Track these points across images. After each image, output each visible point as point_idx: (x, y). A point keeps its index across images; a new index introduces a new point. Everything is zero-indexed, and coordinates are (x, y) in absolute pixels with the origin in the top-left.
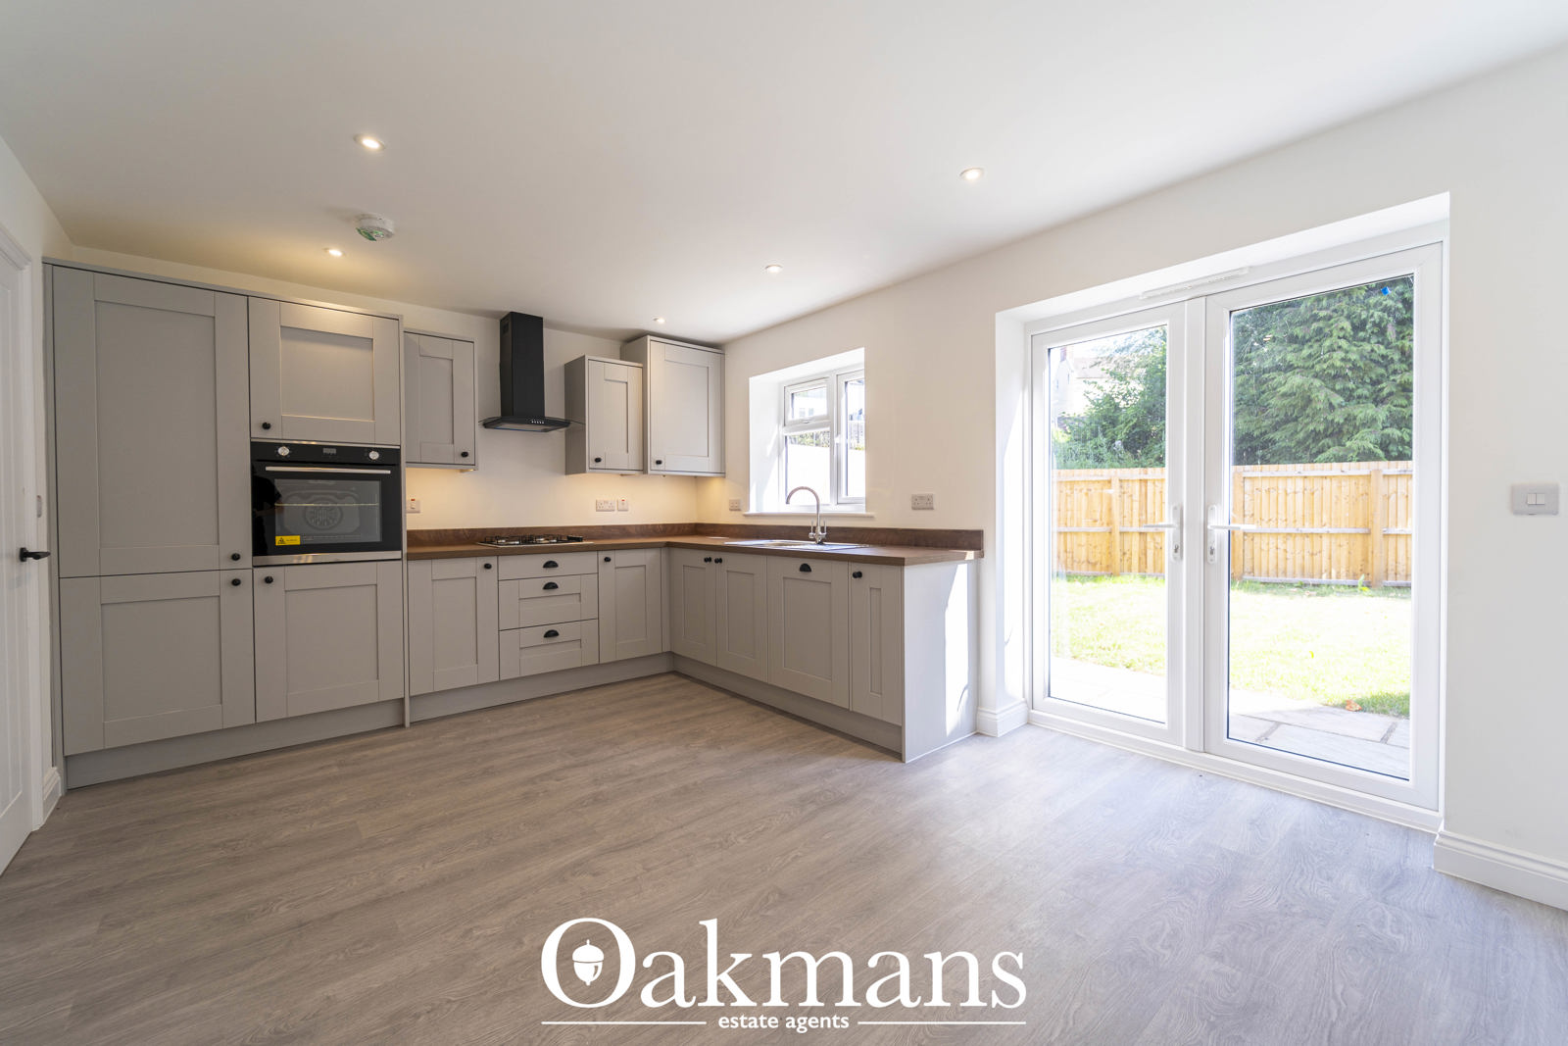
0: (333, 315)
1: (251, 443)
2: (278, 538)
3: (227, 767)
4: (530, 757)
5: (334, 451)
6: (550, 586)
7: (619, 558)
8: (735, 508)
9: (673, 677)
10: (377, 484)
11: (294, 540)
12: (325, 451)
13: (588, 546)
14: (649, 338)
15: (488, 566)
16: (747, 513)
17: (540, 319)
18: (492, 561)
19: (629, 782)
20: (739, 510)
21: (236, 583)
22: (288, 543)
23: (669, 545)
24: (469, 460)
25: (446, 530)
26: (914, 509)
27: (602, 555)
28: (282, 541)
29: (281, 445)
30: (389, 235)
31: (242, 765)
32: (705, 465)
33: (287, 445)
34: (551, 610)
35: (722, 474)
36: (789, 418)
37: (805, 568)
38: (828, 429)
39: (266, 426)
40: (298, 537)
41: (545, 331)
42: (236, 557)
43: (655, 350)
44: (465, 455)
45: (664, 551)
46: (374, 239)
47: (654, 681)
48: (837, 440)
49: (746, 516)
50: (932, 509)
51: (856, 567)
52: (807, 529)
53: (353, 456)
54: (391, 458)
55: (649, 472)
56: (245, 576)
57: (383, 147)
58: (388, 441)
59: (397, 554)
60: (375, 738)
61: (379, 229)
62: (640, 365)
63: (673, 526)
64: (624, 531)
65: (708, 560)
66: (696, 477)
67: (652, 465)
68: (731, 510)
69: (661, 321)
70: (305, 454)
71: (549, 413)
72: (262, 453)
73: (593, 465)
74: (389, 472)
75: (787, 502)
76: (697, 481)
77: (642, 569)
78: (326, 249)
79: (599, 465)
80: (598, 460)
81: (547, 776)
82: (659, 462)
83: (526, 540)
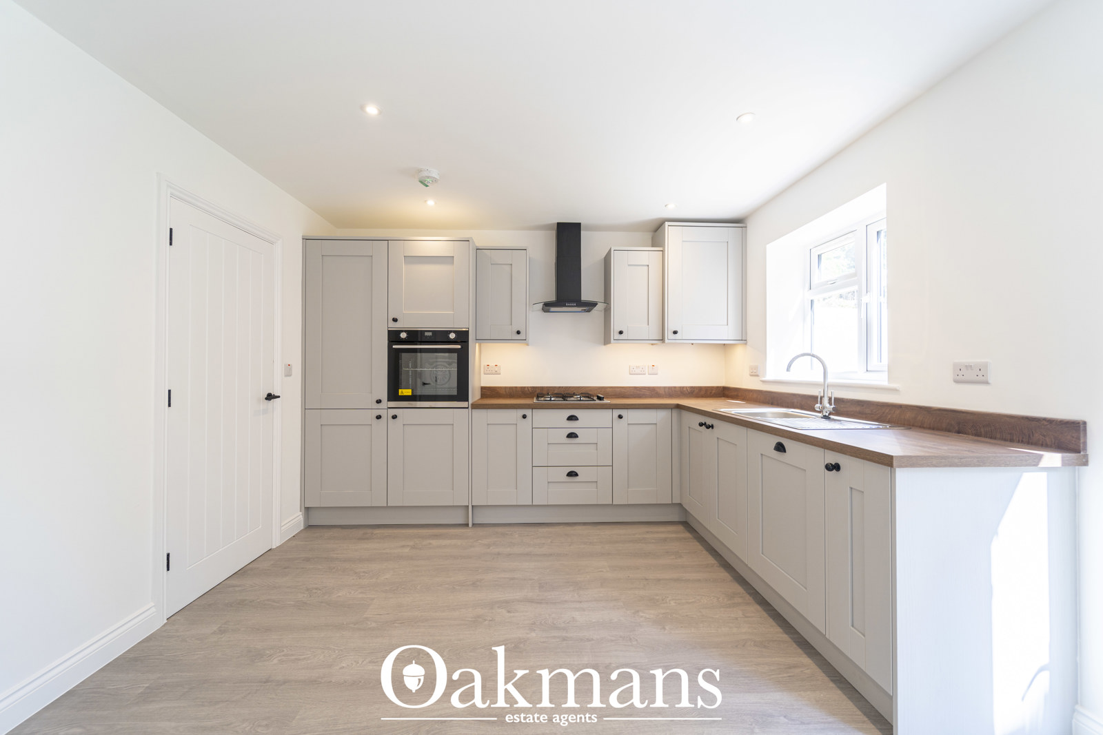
0: (432, 245)
1: (389, 331)
2: (400, 390)
3: (369, 531)
4: (513, 579)
5: (430, 334)
6: (572, 435)
7: (630, 415)
8: (754, 374)
9: (681, 528)
10: (455, 355)
11: (407, 392)
12: (426, 334)
13: (606, 404)
14: (667, 224)
15: (524, 417)
16: (764, 379)
17: (579, 224)
18: (528, 412)
19: (554, 637)
20: (758, 376)
21: (379, 417)
22: (405, 394)
23: (678, 407)
24: (521, 336)
25: (516, 387)
26: (957, 382)
27: (617, 412)
28: (402, 392)
29: (402, 331)
30: (435, 181)
31: (377, 531)
32: (727, 333)
33: (405, 331)
34: (572, 455)
35: (744, 340)
36: (815, 281)
37: (780, 448)
38: (855, 288)
39: (395, 320)
40: (410, 390)
41: (583, 233)
42: (379, 402)
43: (672, 235)
44: (518, 332)
45: (675, 412)
46: (427, 186)
47: (661, 529)
48: (865, 299)
49: (764, 382)
50: (987, 383)
51: (832, 458)
52: (814, 399)
53: (440, 337)
54: (463, 337)
55: (666, 341)
56: (383, 413)
57: (380, 112)
58: (462, 326)
59: (464, 404)
60: (450, 531)
61: (428, 177)
62: (661, 249)
63: (700, 388)
64: (653, 392)
65: (701, 425)
66: (724, 344)
67: (669, 335)
68: (751, 375)
69: (671, 206)
70: (415, 336)
71: (585, 296)
72: (394, 337)
73: (617, 336)
74: (459, 347)
75: (788, 370)
76: (725, 347)
77: (655, 426)
78: (426, 201)
79: (622, 337)
80: (621, 333)
81: (506, 604)
82: (675, 332)
83: (562, 397)
